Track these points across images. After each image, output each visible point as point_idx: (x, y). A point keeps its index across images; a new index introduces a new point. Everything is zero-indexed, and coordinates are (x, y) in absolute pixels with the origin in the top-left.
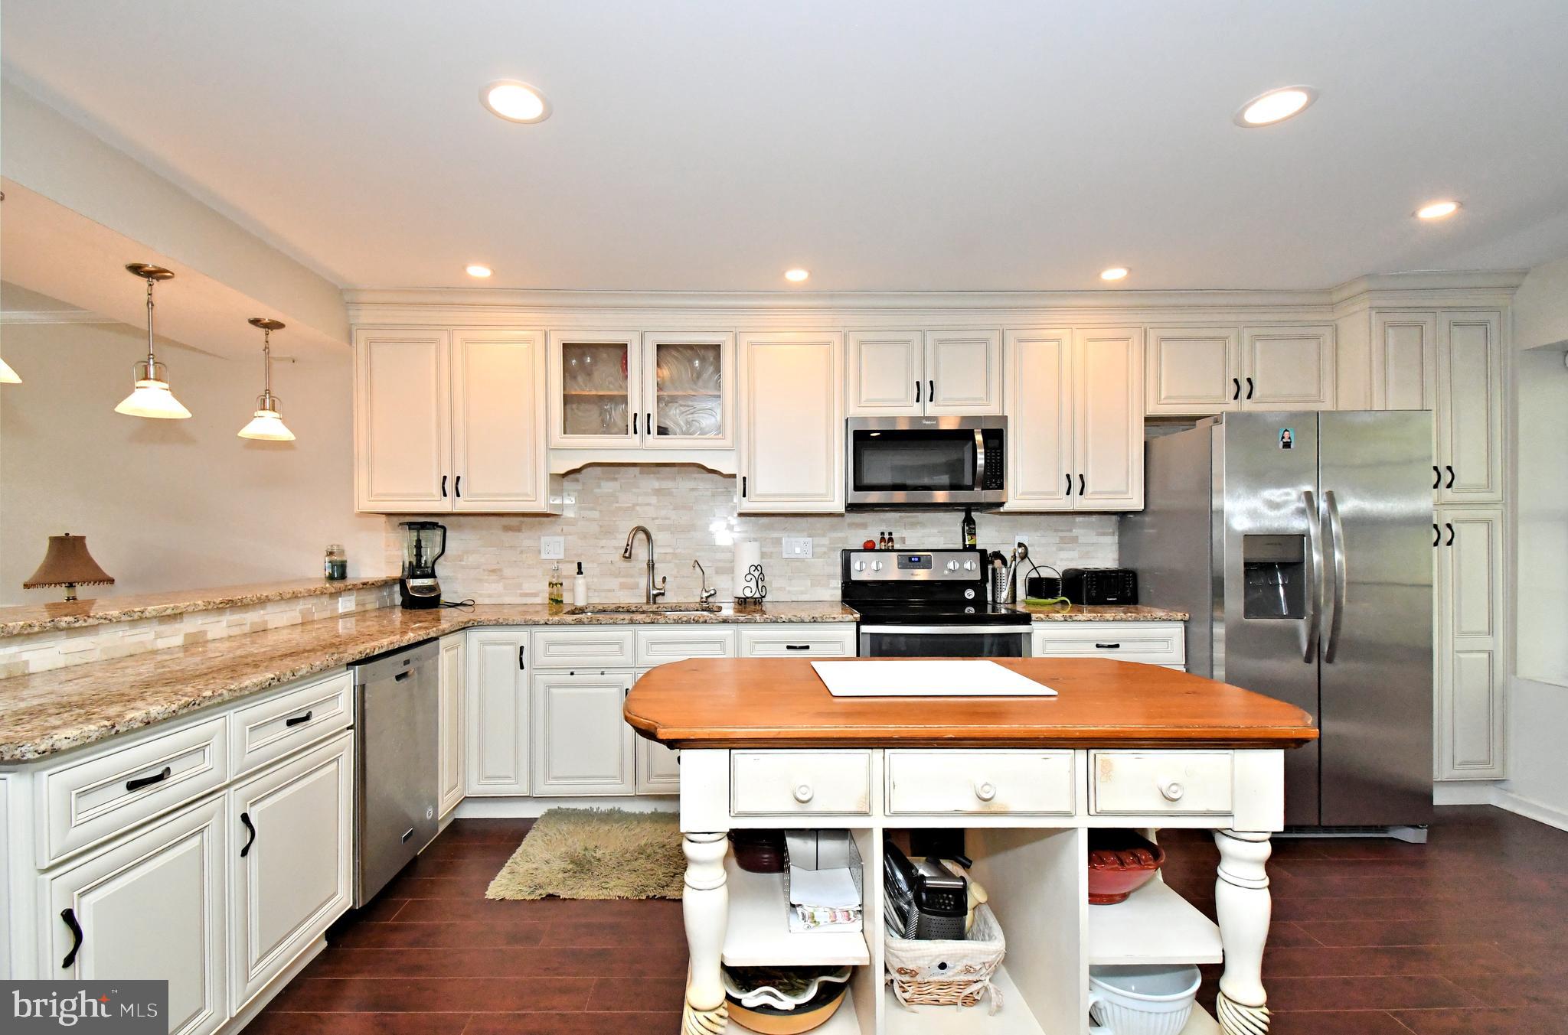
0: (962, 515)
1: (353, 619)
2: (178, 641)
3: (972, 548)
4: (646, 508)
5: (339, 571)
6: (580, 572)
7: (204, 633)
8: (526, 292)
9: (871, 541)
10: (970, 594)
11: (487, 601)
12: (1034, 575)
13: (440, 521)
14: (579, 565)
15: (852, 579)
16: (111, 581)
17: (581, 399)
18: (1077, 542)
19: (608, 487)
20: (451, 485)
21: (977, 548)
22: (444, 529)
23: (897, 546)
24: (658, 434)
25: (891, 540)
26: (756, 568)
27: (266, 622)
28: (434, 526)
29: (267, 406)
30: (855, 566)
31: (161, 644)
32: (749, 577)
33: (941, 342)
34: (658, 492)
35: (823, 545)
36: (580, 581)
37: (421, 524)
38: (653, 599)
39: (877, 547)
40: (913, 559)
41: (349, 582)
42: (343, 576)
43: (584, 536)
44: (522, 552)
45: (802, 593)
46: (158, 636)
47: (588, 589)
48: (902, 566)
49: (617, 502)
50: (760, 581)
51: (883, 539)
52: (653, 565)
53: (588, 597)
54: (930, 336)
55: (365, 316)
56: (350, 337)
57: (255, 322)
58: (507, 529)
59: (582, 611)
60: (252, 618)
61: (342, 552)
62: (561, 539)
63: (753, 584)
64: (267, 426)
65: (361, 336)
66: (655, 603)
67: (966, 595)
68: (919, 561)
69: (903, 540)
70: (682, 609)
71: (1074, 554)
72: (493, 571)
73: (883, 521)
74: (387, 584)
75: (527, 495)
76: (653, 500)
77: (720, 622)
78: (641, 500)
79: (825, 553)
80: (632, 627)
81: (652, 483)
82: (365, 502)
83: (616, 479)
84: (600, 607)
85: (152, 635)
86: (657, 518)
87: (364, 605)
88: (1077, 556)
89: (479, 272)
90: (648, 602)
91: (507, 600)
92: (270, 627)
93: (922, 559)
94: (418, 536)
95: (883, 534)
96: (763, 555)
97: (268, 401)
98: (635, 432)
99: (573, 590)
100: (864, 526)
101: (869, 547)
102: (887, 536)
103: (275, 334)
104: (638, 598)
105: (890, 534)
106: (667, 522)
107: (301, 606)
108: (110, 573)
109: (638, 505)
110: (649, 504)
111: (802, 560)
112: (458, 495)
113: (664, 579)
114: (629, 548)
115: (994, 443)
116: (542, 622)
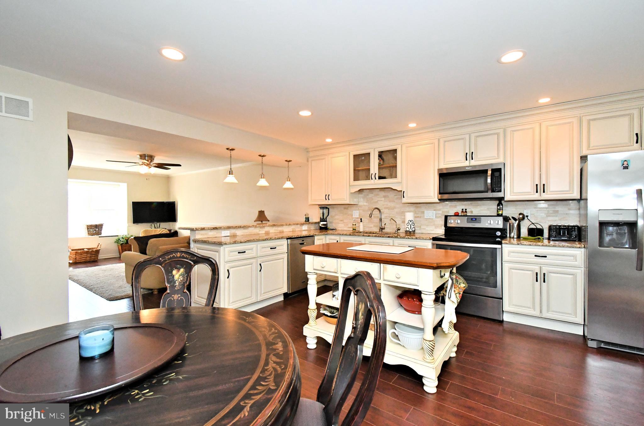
0: (498, 202)
1: (307, 231)
2: (264, 232)
3: (501, 215)
4: (381, 202)
5: (307, 219)
6: (361, 221)
7: (269, 231)
8: (343, 142)
9: (458, 212)
10: (499, 233)
11: (340, 229)
12: (532, 226)
13: (328, 207)
14: (361, 219)
15: (448, 226)
16: (269, 221)
17: (359, 170)
18: (558, 213)
19: (371, 195)
20: (327, 197)
21: (503, 215)
22: (329, 209)
23: (468, 214)
24: (379, 179)
25: (466, 212)
26: (411, 221)
27: (283, 230)
28: (327, 208)
29: (288, 180)
30: (449, 221)
31: (260, 232)
32: (408, 224)
33: (477, 137)
34: (385, 197)
35: (439, 214)
36: (361, 224)
37: (323, 207)
38: (382, 229)
39: (460, 215)
40: (473, 219)
41: (310, 222)
42: (308, 221)
43: (364, 211)
44: (348, 215)
45: (432, 230)
46: (260, 231)
47: (364, 226)
48: (468, 222)
49: (373, 200)
50: (412, 225)
51: (462, 212)
52: (381, 219)
53: (364, 229)
54: (473, 136)
55: (311, 154)
56: (308, 161)
57: (286, 161)
58: (345, 208)
59: (360, 232)
60: (280, 229)
61: (308, 215)
62: (358, 211)
63: (409, 227)
64: (288, 185)
65: (310, 160)
66: (382, 231)
67: (497, 234)
68: (476, 220)
69: (472, 212)
70: (389, 234)
71: (557, 218)
72: (341, 221)
73: (463, 205)
74: (316, 223)
75: (344, 199)
76: (383, 199)
77: (387, 237)
78: (379, 199)
79: (440, 216)
80: (363, 237)
81: (382, 193)
82: (310, 202)
83: (372, 193)
84: (366, 232)
85: (258, 231)
86: (384, 205)
87: (310, 228)
88: (558, 219)
89: (329, 140)
90: (380, 231)
91: (345, 229)
92: (284, 231)
93: (477, 219)
94: (323, 211)
95: (463, 209)
96: (415, 217)
97: (289, 179)
98: (372, 179)
99: (359, 227)
100: (455, 206)
101: (456, 215)
102: (464, 210)
103: (290, 163)
104: (376, 230)
105: (466, 209)
106: (387, 206)
107: (293, 227)
108: (269, 219)
109: (379, 201)
110: (382, 201)
111: (432, 219)
112: (329, 200)
113: (385, 224)
114: (371, 214)
115: (497, 174)
116: (342, 234)
